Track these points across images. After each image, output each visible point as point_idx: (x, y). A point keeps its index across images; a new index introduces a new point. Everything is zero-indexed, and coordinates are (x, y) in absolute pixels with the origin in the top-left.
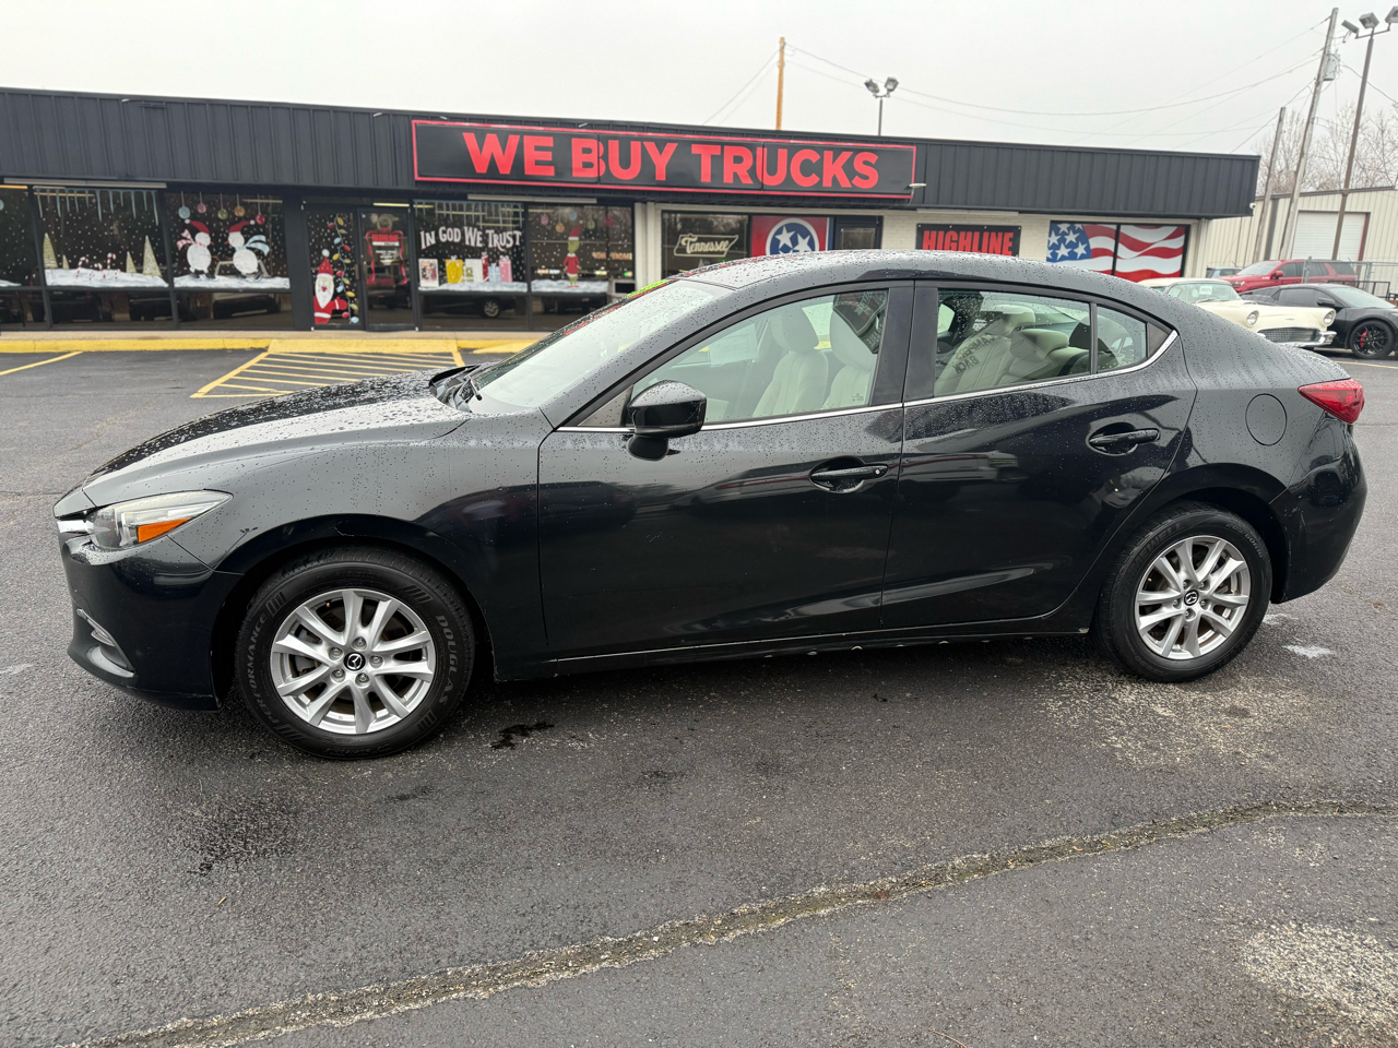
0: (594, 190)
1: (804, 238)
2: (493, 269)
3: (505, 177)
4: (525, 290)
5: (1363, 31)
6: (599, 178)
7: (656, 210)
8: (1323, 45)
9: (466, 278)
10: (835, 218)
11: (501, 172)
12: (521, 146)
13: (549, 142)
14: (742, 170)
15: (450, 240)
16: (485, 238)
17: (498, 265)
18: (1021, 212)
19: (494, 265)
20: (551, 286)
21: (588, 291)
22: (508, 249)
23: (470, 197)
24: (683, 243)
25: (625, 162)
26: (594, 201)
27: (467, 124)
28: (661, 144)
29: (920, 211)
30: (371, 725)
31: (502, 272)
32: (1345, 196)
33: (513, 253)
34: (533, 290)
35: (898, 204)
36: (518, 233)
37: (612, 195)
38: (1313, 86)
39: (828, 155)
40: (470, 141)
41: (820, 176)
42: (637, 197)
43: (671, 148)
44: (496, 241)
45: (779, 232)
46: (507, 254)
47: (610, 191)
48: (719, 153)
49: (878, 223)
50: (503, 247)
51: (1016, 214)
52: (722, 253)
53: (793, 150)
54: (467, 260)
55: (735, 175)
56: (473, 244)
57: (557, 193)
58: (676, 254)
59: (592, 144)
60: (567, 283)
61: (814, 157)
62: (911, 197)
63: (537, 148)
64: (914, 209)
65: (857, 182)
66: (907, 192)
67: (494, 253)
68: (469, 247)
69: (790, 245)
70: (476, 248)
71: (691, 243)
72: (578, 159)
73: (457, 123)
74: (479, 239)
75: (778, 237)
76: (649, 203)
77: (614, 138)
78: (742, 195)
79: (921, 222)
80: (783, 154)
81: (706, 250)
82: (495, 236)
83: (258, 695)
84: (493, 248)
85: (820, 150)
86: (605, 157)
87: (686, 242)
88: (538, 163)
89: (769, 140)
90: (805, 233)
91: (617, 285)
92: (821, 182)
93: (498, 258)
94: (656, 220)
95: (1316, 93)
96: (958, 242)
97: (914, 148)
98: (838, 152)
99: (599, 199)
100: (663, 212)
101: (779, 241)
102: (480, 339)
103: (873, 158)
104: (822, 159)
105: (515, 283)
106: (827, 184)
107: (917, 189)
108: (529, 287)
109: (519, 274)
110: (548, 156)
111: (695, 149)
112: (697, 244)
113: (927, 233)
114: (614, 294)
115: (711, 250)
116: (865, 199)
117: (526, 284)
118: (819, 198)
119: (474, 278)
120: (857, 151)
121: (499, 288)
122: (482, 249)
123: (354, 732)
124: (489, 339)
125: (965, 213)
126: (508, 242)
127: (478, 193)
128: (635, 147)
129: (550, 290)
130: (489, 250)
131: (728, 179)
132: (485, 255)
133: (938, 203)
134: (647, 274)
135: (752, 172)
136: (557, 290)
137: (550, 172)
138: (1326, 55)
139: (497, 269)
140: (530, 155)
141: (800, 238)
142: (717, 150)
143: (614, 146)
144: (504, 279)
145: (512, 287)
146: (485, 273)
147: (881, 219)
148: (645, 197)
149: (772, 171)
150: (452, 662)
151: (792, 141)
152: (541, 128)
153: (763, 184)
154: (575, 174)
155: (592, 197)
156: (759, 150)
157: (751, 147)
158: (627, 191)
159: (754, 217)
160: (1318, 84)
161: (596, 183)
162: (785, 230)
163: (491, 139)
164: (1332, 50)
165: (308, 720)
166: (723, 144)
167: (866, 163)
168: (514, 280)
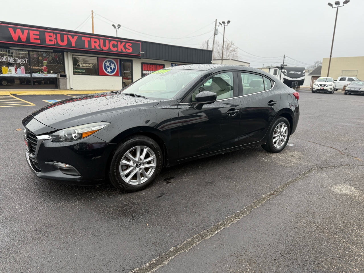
0: (52, 48)
1: (113, 64)
2: (18, 70)
3: (24, 42)
4: (30, 76)
5: (223, 25)
6: (55, 44)
7: (71, 54)
8: (215, 27)
9: (9, 72)
10: (120, 59)
11: (22, 41)
12: (29, 33)
13: (38, 33)
14: (97, 45)
15: (3, 60)
16: (15, 61)
17: (20, 69)
18: (165, 61)
19: (19, 69)
20: (38, 75)
21: (51, 77)
22: (23, 64)
23: (10, 48)
24: (79, 64)
25: (62, 41)
26: (52, 51)
27: (10, 25)
28: (73, 37)
29: (142, 59)
30: (141, 181)
31: (21, 71)
32: (222, 61)
33: (25, 65)
34: (32, 76)
35: (137, 57)
36: (26, 59)
37: (58, 50)
38: (213, 36)
39: (119, 43)
40: (11, 30)
41: (117, 48)
42: (65, 50)
43: (76, 38)
44: (19, 62)
45: (106, 62)
46: (23, 65)
47: (58, 48)
48: (90, 40)
49: (131, 61)
50: (21, 63)
51: (164, 61)
52: (91, 67)
53: (110, 41)
54: (9, 67)
55: (95, 46)
56: (11, 62)
57: (41, 48)
58: (77, 67)
59: (52, 34)
60: (44, 74)
61: (116, 43)
62: (140, 55)
63: (34, 34)
64: (140, 58)
65: (127, 50)
66: (139, 54)
67: (18, 65)
68: (10, 63)
69: (109, 66)
70: (12, 63)
71: (81, 64)
72: (47, 39)
73: (6, 25)
74: (13, 61)
75: (106, 63)
76: (68, 52)
77: (59, 33)
78: (97, 52)
79: (142, 62)
80: (107, 42)
81: (86, 66)
82: (19, 60)
83: (116, 177)
84: (18, 63)
85: (117, 41)
86: (56, 39)
87: (80, 64)
88: (35, 39)
89: (103, 38)
90: (113, 63)
91: (60, 75)
92: (118, 50)
93: (20, 67)
94: (71, 57)
95: (214, 37)
96: (151, 67)
97: (140, 43)
98: (121, 42)
99: (53, 51)
100: (73, 55)
101: (106, 65)
102: (17, 91)
103: (131, 45)
104: (118, 44)
105: (26, 74)
106: (120, 50)
107: (142, 53)
108: (31, 75)
109: (27, 71)
110: (38, 37)
111: (83, 38)
112: (83, 64)
113: (143, 65)
114: (60, 77)
115: (87, 66)
116: (129, 55)
117: (30, 75)
118: (117, 54)
119: (12, 72)
120: (126, 42)
121: (21, 76)
122: (15, 64)
123: (138, 184)
124: (21, 91)
125: (152, 60)
126: (23, 62)
127: (14, 47)
128: (65, 37)
129: (38, 76)
130: (17, 64)
131: (93, 47)
132: (15, 66)
133: (147, 57)
134: (69, 72)
135: (99, 46)
136: (41, 76)
137: (39, 42)
138: (216, 30)
139: (20, 70)
140: (32, 37)
141: (112, 64)
142: (89, 39)
143: (59, 36)
144: (22, 73)
145: (25, 75)
146: (16, 71)
147: (132, 60)
148: (68, 51)
149: (105, 46)
150: (160, 163)
151: (109, 38)
152: (35, 29)
153: (102, 49)
154: (47, 43)
155: (51, 50)
156: (101, 40)
157: (99, 39)
158: (63, 49)
159: (99, 58)
160: (214, 35)
161: (54, 46)
162: (107, 62)
163: (18, 31)
164: (217, 28)
165: (127, 182)
166: (91, 38)
167: (129, 46)
168: (26, 73)
